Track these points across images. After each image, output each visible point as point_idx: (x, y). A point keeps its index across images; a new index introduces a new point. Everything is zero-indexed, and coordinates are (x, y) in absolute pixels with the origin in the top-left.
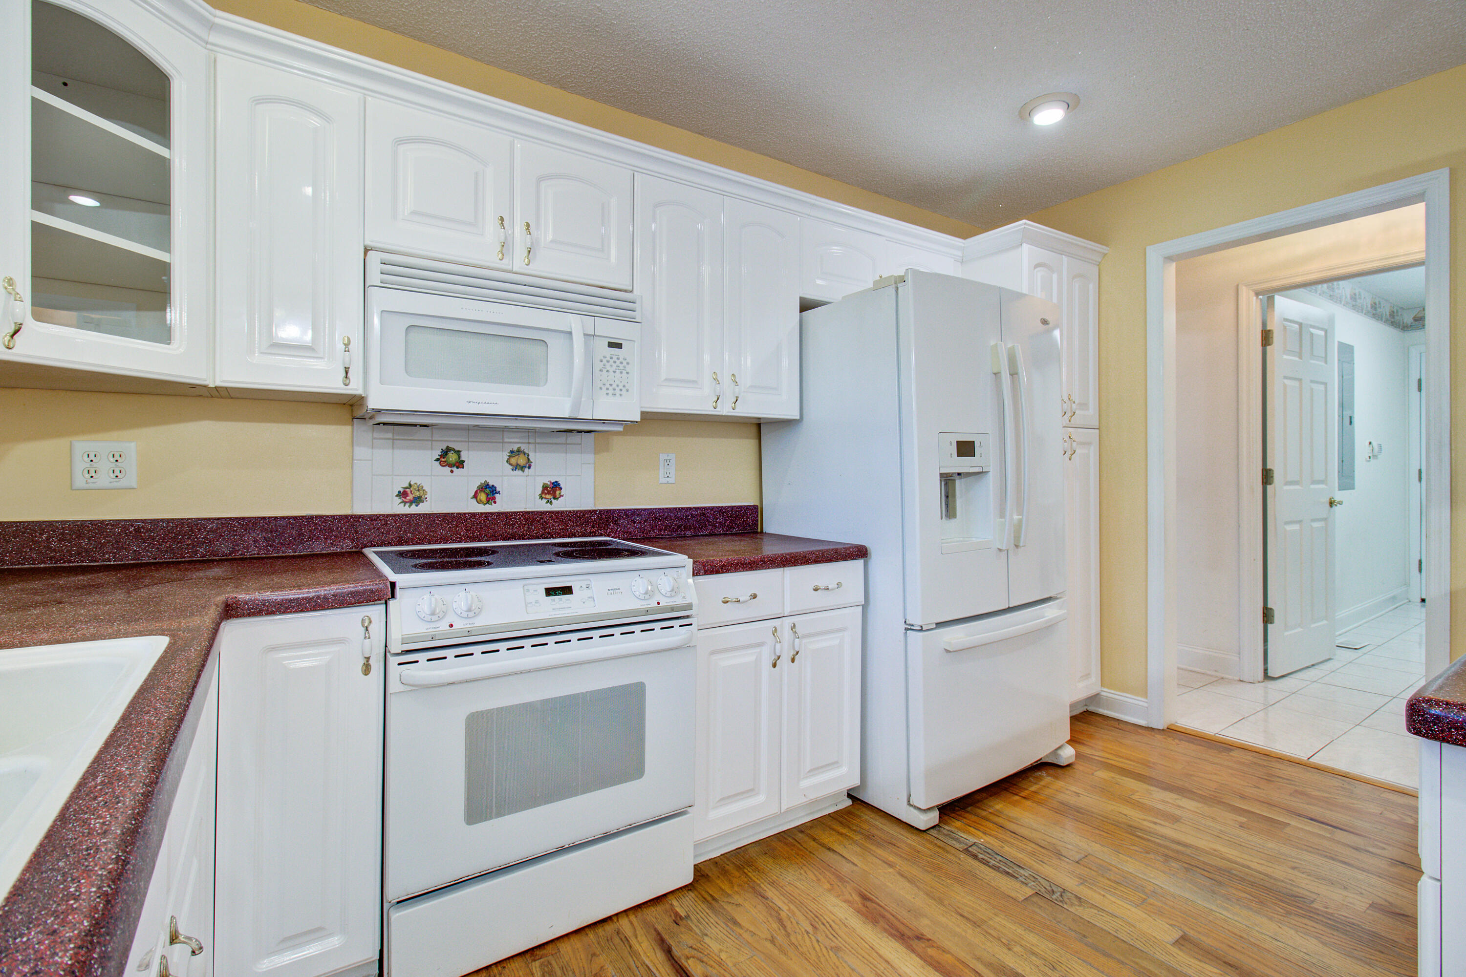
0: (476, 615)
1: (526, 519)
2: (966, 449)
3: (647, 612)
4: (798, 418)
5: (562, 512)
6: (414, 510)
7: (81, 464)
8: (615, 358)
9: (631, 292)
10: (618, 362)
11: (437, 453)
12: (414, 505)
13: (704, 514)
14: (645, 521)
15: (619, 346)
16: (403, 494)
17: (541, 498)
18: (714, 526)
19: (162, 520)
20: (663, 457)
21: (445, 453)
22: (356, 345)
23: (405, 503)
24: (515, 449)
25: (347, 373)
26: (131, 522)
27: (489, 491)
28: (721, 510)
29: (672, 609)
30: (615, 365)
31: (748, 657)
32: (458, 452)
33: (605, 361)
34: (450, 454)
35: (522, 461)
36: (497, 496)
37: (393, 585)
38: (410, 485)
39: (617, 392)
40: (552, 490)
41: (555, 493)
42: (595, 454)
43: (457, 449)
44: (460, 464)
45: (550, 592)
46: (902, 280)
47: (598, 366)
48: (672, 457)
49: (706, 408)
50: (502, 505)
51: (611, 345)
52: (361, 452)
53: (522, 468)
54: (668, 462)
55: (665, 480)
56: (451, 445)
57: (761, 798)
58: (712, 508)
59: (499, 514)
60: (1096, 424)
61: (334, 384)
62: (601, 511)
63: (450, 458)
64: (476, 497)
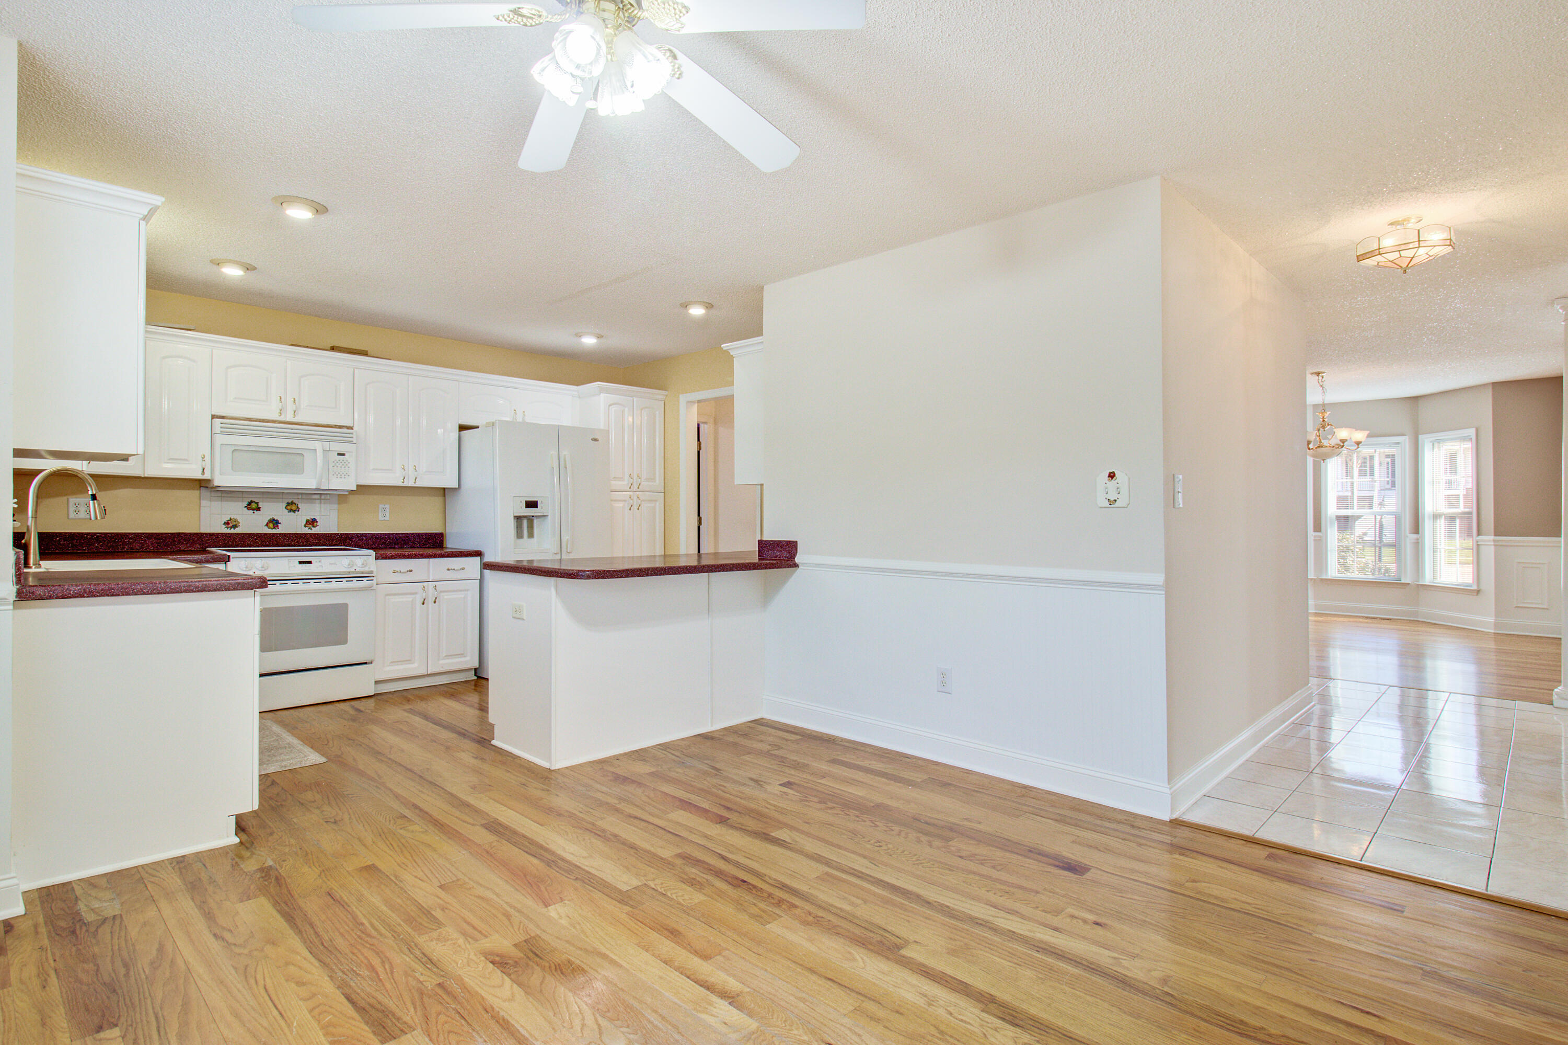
0: (265, 570)
1: (296, 537)
2: (532, 504)
3: (349, 573)
4: (457, 487)
5: (317, 534)
6: (233, 531)
8: (341, 461)
9: (351, 428)
10: (343, 463)
11: (245, 504)
12: (232, 529)
13: (407, 537)
14: (370, 539)
15: (343, 455)
16: (227, 523)
17: (305, 526)
18: (413, 543)
19: (109, 533)
20: (381, 506)
21: (250, 503)
22: (208, 458)
23: (228, 527)
24: (290, 502)
25: (203, 472)
26: (95, 534)
27: (275, 523)
28: (419, 535)
29: (363, 573)
30: (341, 464)
31: (409, 598)
32: (257, 503)
33: (335, 462)
34: (253, 504)
35: (294, 508)
36: (279, 525)
37: (229, 556)
38: (231, 519)
39: (343, 476)
40: (312, 522)
41: (314, 523)
42: (339, 503)
43: (257, 501)
44: (258, 509)
45: (300, 563)
46: (493, 424)
47: (332, 465)
48: (387, 506)
49: (399, 483)
50: (281, 530)
51: (339, 454)
52: (204, 503)
53: (294, 511)
54: (385, 509)
55: (383, 519)
56: (253, 500)
57: (416, 665)
58: (413, 534)
59: (280, 534)
60: (663, 490)
61: (198, 476)
62: (341, 534)
63: (253, 506)
64: (267, 525)
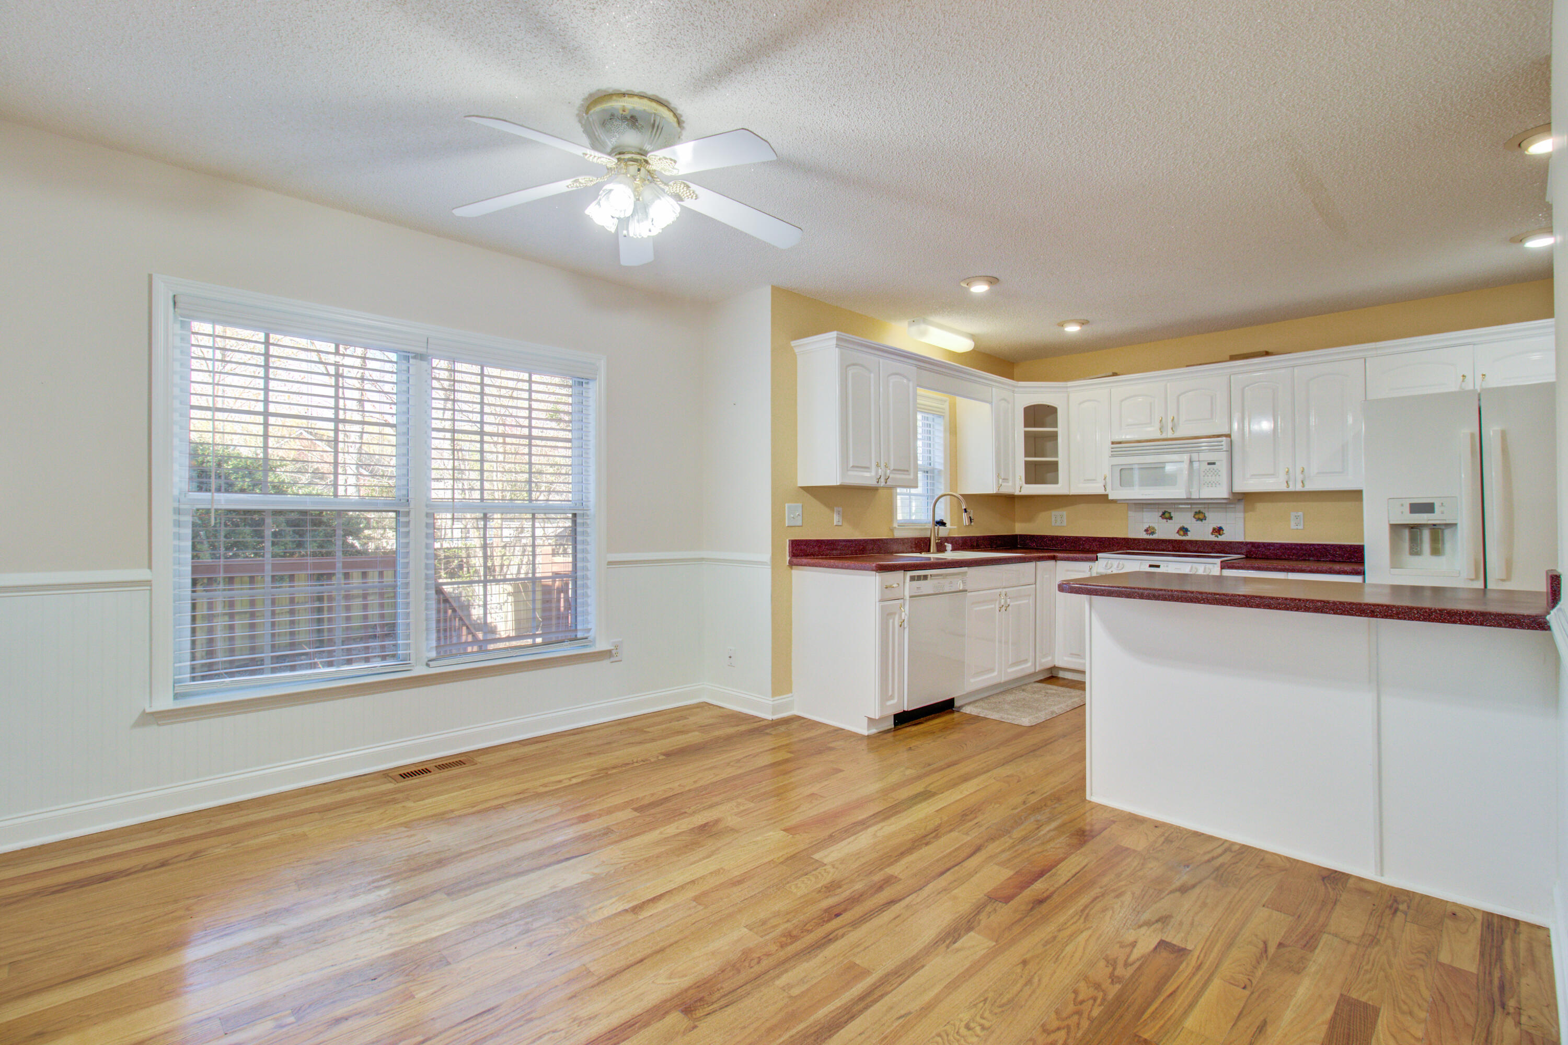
1: (1201, 544)
4: (1360, 489)
5: (1222, 542)
6: (1151, 537)
7: (1053, 519)
9: (1229, 436)
11: (1160, 514)
12: (1151, 535)
13: (1325, 549)
14: (1279, 549)
15: (1214, 464)
16: (1146, 530)
17: (1212, 534)
18: (1334, 555)
19: (1071, 537)
20: (1293, 514)
21: (1164, 513)
23: (1147, 534)
24: (1199, 511)
25: (1104, 487)
26: (1064, 537)
27: (1184, 530)
28: (1341, 547)
32: (1170, 513)
33: (1204, 471)
34: (1166, 513)
35: (1201, 516)
36: (1188, 532)
38: (1150, 527)
39: (1213, 485)
40: (1218, 531)
41: (1221, 532)
42: (1244, 513)
43: (1170, 511)
44: (1171, 518)
48: (1300, 513)
50: (1190, 537)
52: (1131, 513)
53: (1201, 520)
54: (1298, 516)
55: (1296, 527)
56: (1167, 510)
58: (1332, 545)
59: (1188, 541)
61: (1098, 492)
62: (1247, 543)
63: (1165, 515)
64: (1178, 532)
